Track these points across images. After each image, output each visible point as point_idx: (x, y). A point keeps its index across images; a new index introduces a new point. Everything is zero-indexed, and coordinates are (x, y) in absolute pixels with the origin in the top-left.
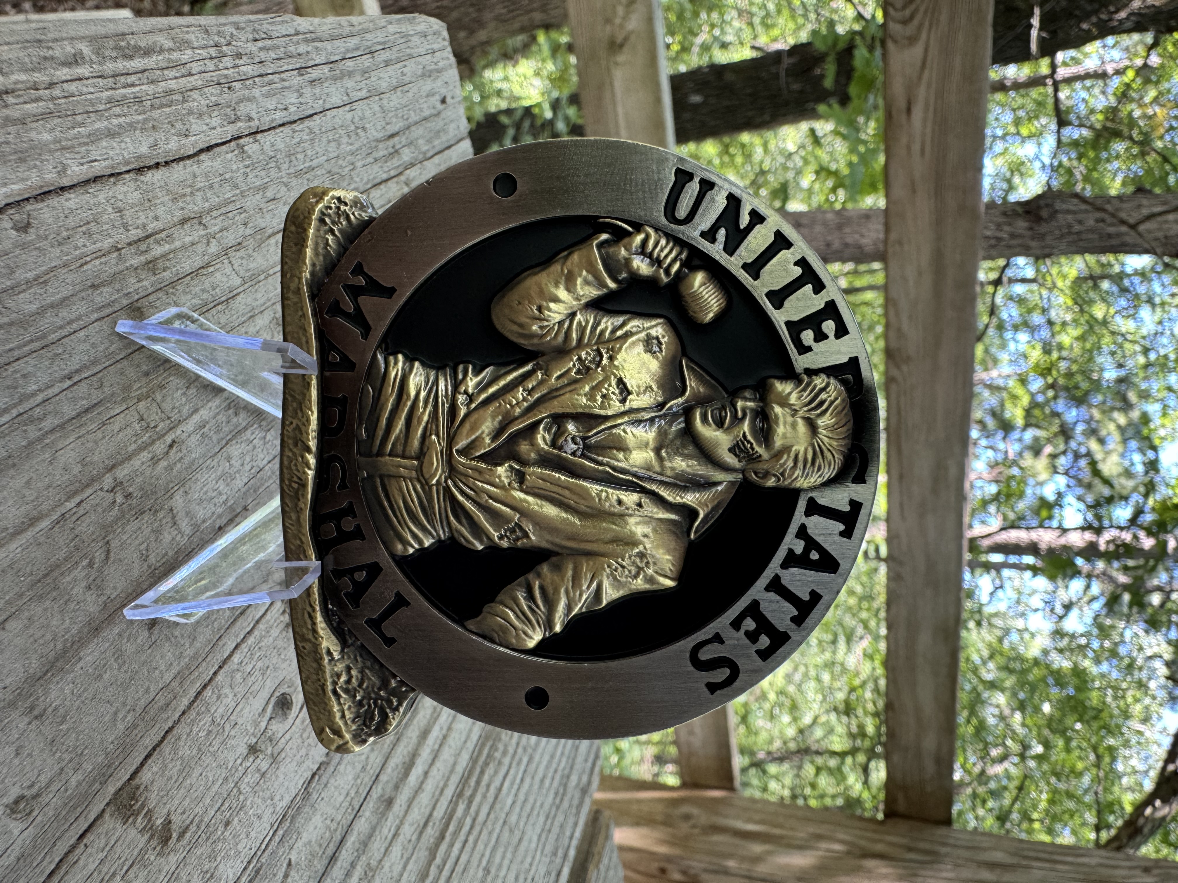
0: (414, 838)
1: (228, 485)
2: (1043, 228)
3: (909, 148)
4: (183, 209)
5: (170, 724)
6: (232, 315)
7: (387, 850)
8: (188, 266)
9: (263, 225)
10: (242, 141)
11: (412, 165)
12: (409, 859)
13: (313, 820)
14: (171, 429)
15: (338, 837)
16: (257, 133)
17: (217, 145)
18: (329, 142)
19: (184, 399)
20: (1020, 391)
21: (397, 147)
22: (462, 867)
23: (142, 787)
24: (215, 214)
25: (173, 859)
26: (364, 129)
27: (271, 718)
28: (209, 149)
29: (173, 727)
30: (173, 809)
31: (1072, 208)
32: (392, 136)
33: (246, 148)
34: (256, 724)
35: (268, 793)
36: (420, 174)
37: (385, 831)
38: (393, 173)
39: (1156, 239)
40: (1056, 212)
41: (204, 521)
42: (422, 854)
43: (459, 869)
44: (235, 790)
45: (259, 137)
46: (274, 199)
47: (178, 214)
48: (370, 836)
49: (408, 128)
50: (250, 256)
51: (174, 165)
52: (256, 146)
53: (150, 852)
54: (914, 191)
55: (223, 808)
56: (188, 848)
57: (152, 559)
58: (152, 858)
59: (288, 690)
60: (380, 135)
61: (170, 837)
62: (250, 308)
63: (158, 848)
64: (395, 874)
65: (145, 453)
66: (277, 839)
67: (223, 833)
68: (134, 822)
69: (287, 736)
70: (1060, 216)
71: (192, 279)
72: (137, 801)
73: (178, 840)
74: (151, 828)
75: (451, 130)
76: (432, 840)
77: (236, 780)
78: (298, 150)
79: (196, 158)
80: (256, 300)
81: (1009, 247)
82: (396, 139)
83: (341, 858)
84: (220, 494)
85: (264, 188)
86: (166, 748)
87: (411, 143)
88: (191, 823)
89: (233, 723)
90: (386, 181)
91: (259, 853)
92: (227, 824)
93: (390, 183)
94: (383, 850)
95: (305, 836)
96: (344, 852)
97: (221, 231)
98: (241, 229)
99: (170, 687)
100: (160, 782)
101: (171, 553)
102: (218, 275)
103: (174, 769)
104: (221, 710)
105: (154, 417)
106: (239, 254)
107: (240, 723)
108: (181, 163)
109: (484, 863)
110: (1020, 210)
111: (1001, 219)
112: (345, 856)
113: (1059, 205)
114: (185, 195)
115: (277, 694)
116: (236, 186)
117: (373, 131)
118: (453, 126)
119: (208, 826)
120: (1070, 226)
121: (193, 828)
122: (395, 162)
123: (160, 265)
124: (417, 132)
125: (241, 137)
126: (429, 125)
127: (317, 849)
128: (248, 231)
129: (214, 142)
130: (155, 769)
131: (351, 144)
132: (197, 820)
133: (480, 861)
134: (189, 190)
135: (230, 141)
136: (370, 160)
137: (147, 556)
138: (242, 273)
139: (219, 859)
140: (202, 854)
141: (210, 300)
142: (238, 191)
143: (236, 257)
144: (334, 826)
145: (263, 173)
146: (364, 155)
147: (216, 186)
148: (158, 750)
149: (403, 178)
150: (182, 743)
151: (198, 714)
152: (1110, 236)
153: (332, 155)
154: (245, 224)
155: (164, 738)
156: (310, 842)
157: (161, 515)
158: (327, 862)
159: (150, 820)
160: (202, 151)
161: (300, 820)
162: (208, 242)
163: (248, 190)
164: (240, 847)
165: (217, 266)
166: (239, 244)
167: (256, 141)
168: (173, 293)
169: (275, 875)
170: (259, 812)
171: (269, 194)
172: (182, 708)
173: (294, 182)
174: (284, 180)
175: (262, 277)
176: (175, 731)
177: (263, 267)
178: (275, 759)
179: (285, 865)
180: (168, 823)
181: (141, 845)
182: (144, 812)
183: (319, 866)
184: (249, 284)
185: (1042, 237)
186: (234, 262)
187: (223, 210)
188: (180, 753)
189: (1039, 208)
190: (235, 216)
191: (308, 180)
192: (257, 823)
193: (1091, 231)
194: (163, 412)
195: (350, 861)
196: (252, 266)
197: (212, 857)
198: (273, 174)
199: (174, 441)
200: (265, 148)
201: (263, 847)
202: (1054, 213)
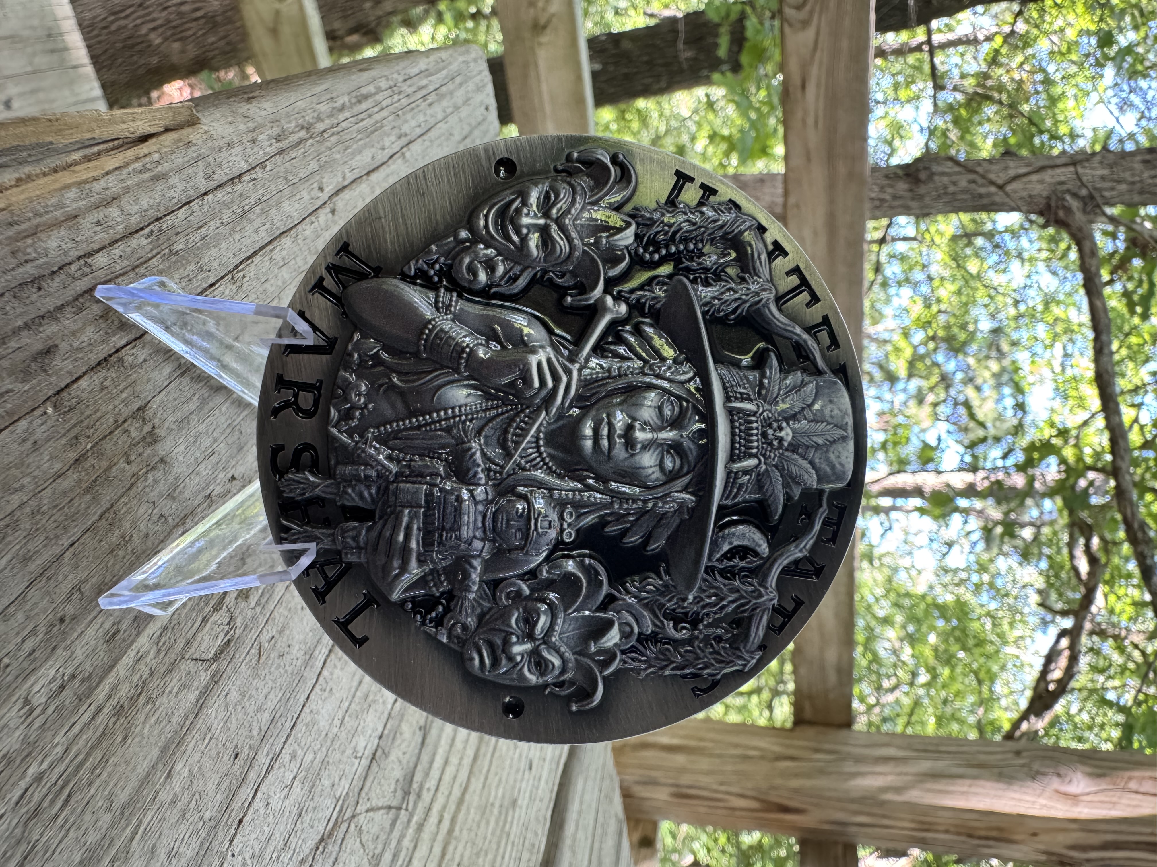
2: (922, 189)
3: (804, 121)
20: (902, 343)
31: (947, 170)
39: (1021, 198)
40: (933, 174)
54: (809, 159)
70: (936, 178)
81: (891, 207)
110: (900, 172)
111: (885, 182)
113: (935, 168)
120: (945, 187)
129: (393, 152)
135: (399, 150)
152: (981, 196)
167: (409, 149)
185: (921, 197)
189: (918, 170)
193: (965, 191)
202: (932, 175)
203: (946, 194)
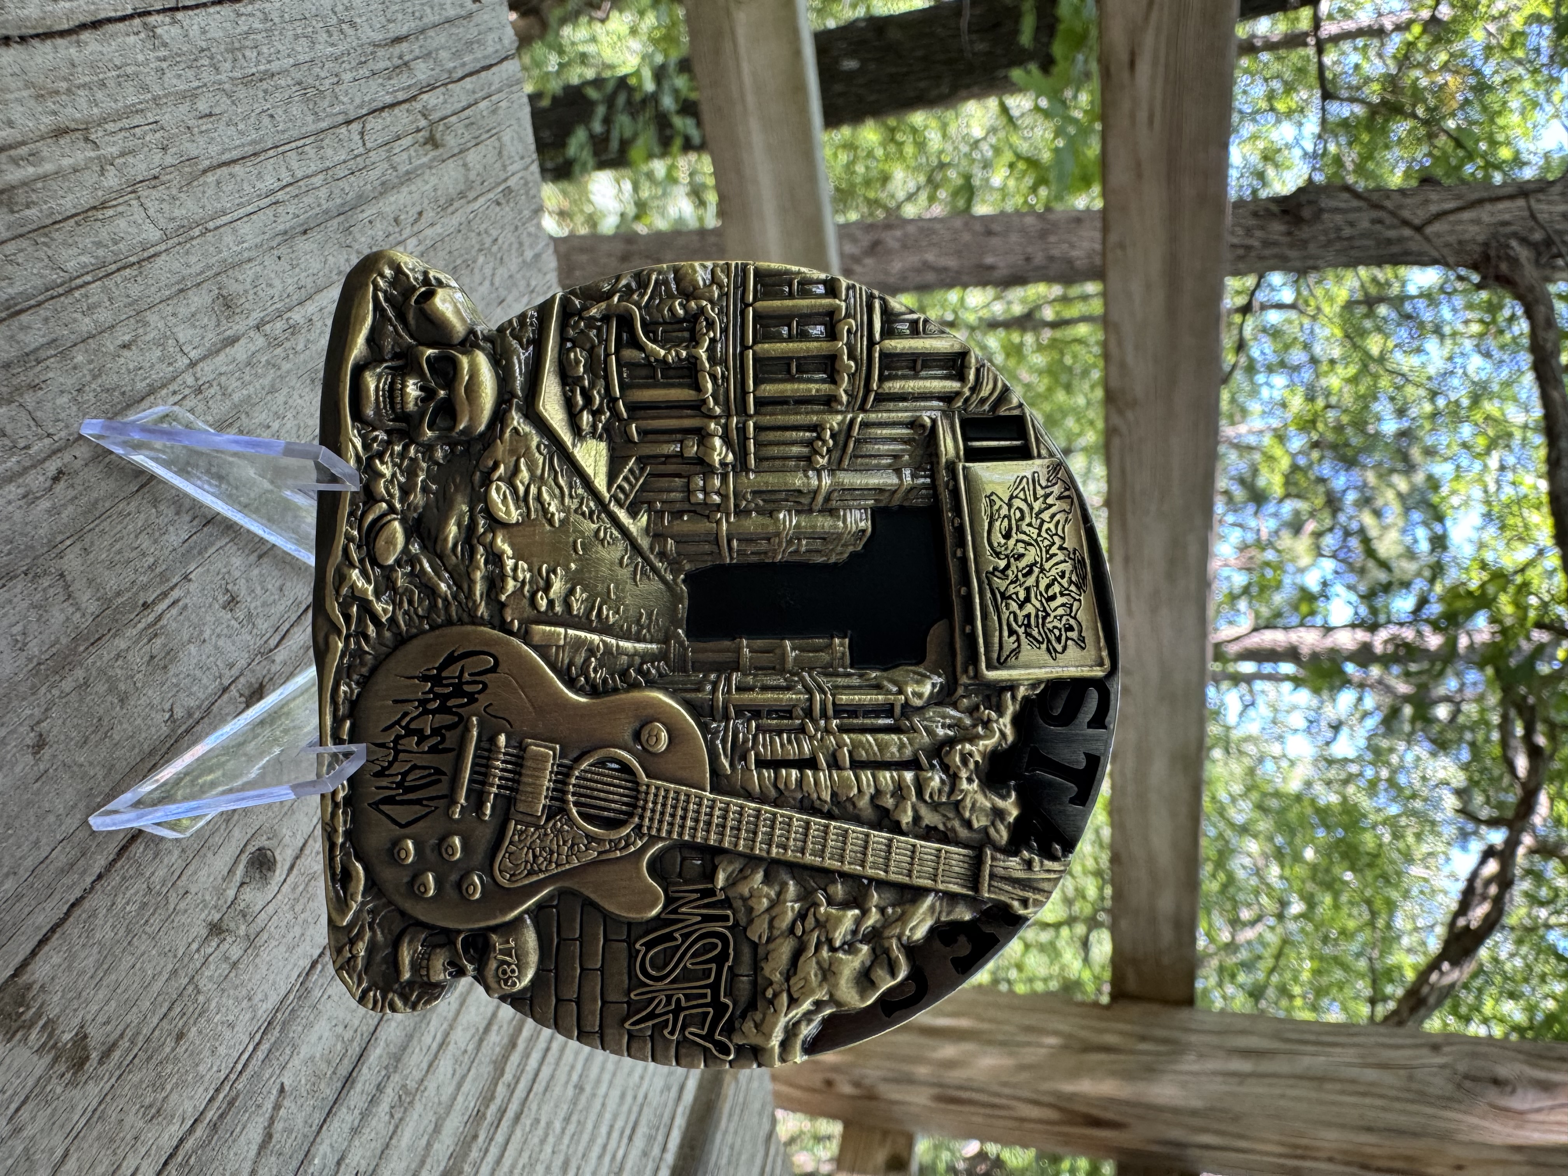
0: (470, 1048)
1: (156, 542)
2: (1305, 232)
3: (1133, 117)
4: (55, 113)
5: (78, 893)
6: (148, 286)
7: (430, 1066)
8: (68, 204)
9: (195, 153)
10: (152, 20)
11: (431, 87)
12: (464, 1077)
13: (316, 1027)
14: (54, 452)
15: (355, 1049)
16: (176, 9)
17: (110, 20)
18: (296, 37)
19: (75, 408)
20: (1276, 450)
21: (406, 58)
22: (544, 1084)
23: (36, 987)
24: (110, 127)
25: (93, 1090)
26: (352, 24)
27: (242, 884)
28: (96, 25)
29: (82, 898)
30: (89, 1017)
31: (1342, 205)
32: (398, 40)
33: (159, 31)
34: (220, 893)
35: (244, 992)
36: (445, 102)
37: (427, 1039)
38: (401, 96)
39: (1447, 245)
40: (1321, 210)
41: (118, 594)
42: (484, 1069)
43: (539, 1087)
44: (190, 988)
45: (180, 15)
46: (210, 115)
47: (47, 120)
48: (404, 1048)
49: (423, 31)
50: (174, 198)
51: (36, 42)
52: (175, 30)
53: (54, 1081)
54: (1139, 176)
55: (172, 1014)
56: (118, 1073)
57: (34, 648)
58: (59, 1090)
59: (267, 844)
60: (378, 37)
61: (87, 1058)
62: (177, 277)
63: (68, 1076)
64: (445, 1098)
65: (12, 487)
66: (260, 1055)
67: (173, 1050)
68: (25, 1039)
69: (270, 909)
70: (1326, 216)
71: (78, 224)
72: (28, 1008)
73: (101, 1062)
74: (54, 1046)
75: (490, 42)
76: (498, 1049)
77: (191, 972)
78: (247, 43)
79: (74, 37)
80: (189, 266)
81: (1261, 258)
82: (405, 45)
83: (361, 1079)
84: (144, 555)
85: (192, 95)
86: (72, 928)
87: (429, 54)
88: (122, 1036)
89: (181, 892)
90: (392, 106)
91: (233, 1077)
92: (180, 1036)
93: (396, 110)
94: (425, 1066)
95: (304, 1051)
96: (365, 1070)
97: (122, 154)
98: (157, 157)
99: (76, 840)
100: (63, 979)
101: (64, 641)
102: (122, 223)
103: (88, 960)
104: (161, 873)
105: (24, 432)
106: (155, 194)
107: (193, 890)
108: (49, 42)
109: (575, 1077)
110: (1274, 208)
111: (1252, 222)
112: (367, 1076)
113: (1325, 202)
114: (57, 92)
115: (251, 849)
116: (146, 88)
117: (366, 27)
118: (491, 37)
119: (148, 1040)
120: (1339, 229)
121: (125, 1044)
122: (404, 80)
123: (21, 196)
124: (437, 39)
125: (149, 13)
126: (454, 30)
127: (323, 1066)
128: (169, 160)
129: (102, 15)
130: (56, 959)
131: (333, 45)
132: (129, 1033)
133: (570, 1074)
134: (64, 85)
135: (131, 17)
136: (364, 71)
137: (25, 644)
138: (162, 223)
139: (168, 1087)
140: (141, 1081)
141: (109, 260)
142: (149, 96)
143: (151, 197)
144: (348, 1035)
145: (190, 74)
146: (354, 64)
147: (111, 84)
148: (59, 931)
149: (417, 105)
150: (99, 922)
151: (124, 878)
152: (1389, 242)
153: (301, 58)
154: (164, 149)
155: (68, 914)
156: (312, 1058)
157: (46, 582)
158: (339, 1085)
159: (51, 1035)
160: (83, 27)
161: (296, 1028)
162: (102, 169)
163: (165, 96)
164: (202, 1069)
165: (120, 209)
166: (155, 178)
167: (174, 22)
168: (45, 244)
169: (259, 1106)
170: (231, 1018)
171: (203, 106)
172: (96, 870)
173: (242, 93)
174: (227, 86)
175: (197, 232)
176: (86, 904)
177: (196, 217)
178: (251, 941)
179: (275, 1092)
180: (81, 1038)
181: (38, 1072)
182: (41, 1023)
183: (329, 1092)
184: (176, 240)
186: (149, 204)
187: (125, 123)
188: (98, 936)
189: (1300, 206)
190: (145, 133)
191: (265, 91)
192: (228, 1034)
193: (1366, 235)
194: (38, 425)
195: (375, 1083)
196: (177, 213)
197: (157, 1086)
198: (208, 76)
199: (60, 472)
200: (191, 33)
201: (239, 1067)
202: (1319, 212)
203: (1339, 238)
